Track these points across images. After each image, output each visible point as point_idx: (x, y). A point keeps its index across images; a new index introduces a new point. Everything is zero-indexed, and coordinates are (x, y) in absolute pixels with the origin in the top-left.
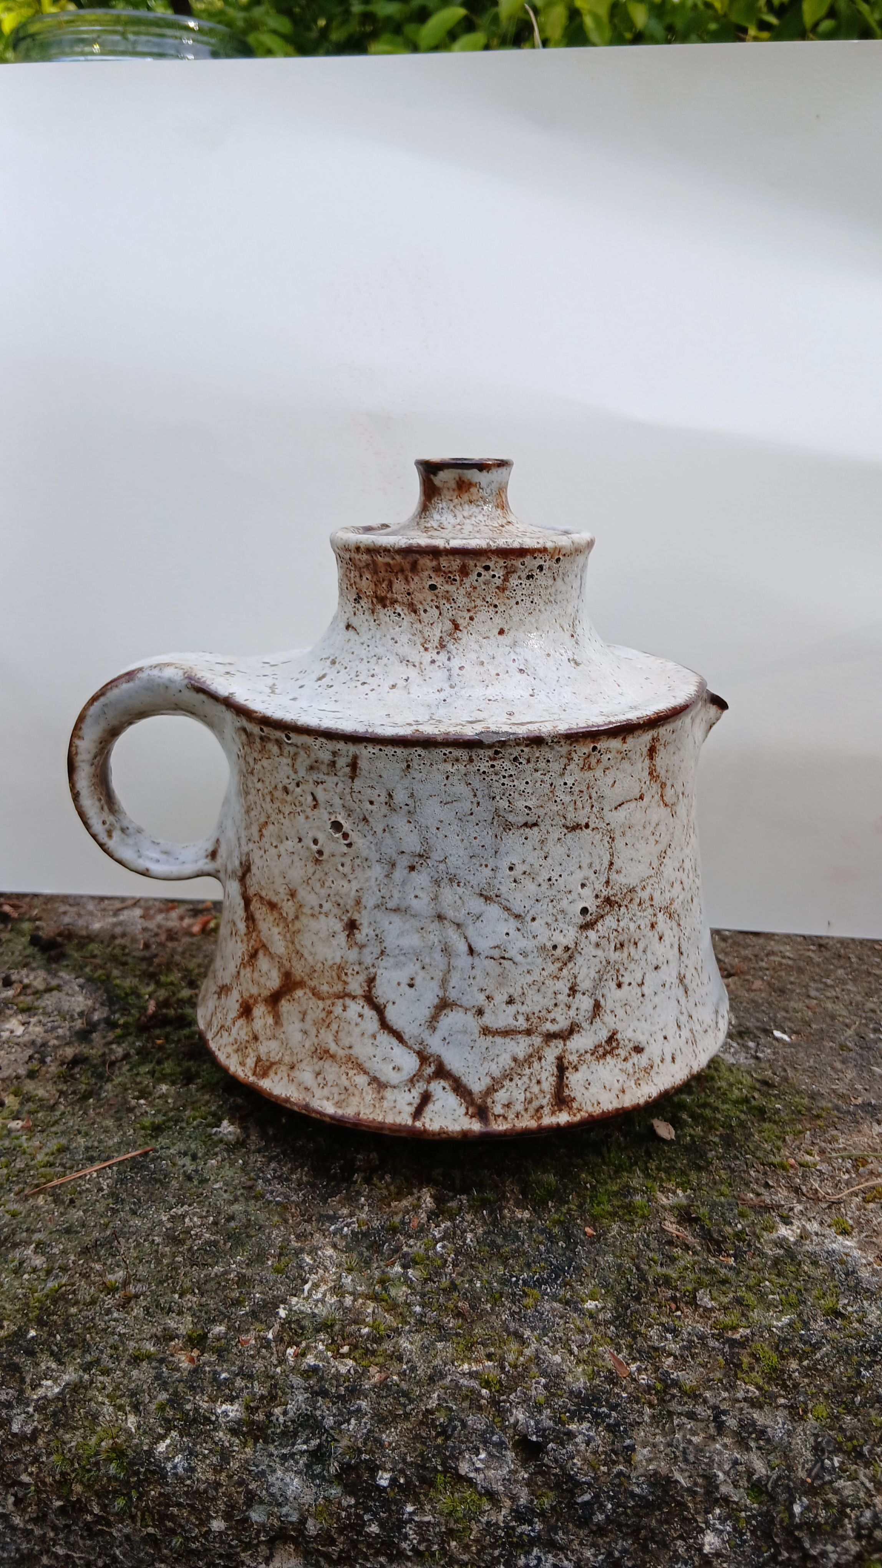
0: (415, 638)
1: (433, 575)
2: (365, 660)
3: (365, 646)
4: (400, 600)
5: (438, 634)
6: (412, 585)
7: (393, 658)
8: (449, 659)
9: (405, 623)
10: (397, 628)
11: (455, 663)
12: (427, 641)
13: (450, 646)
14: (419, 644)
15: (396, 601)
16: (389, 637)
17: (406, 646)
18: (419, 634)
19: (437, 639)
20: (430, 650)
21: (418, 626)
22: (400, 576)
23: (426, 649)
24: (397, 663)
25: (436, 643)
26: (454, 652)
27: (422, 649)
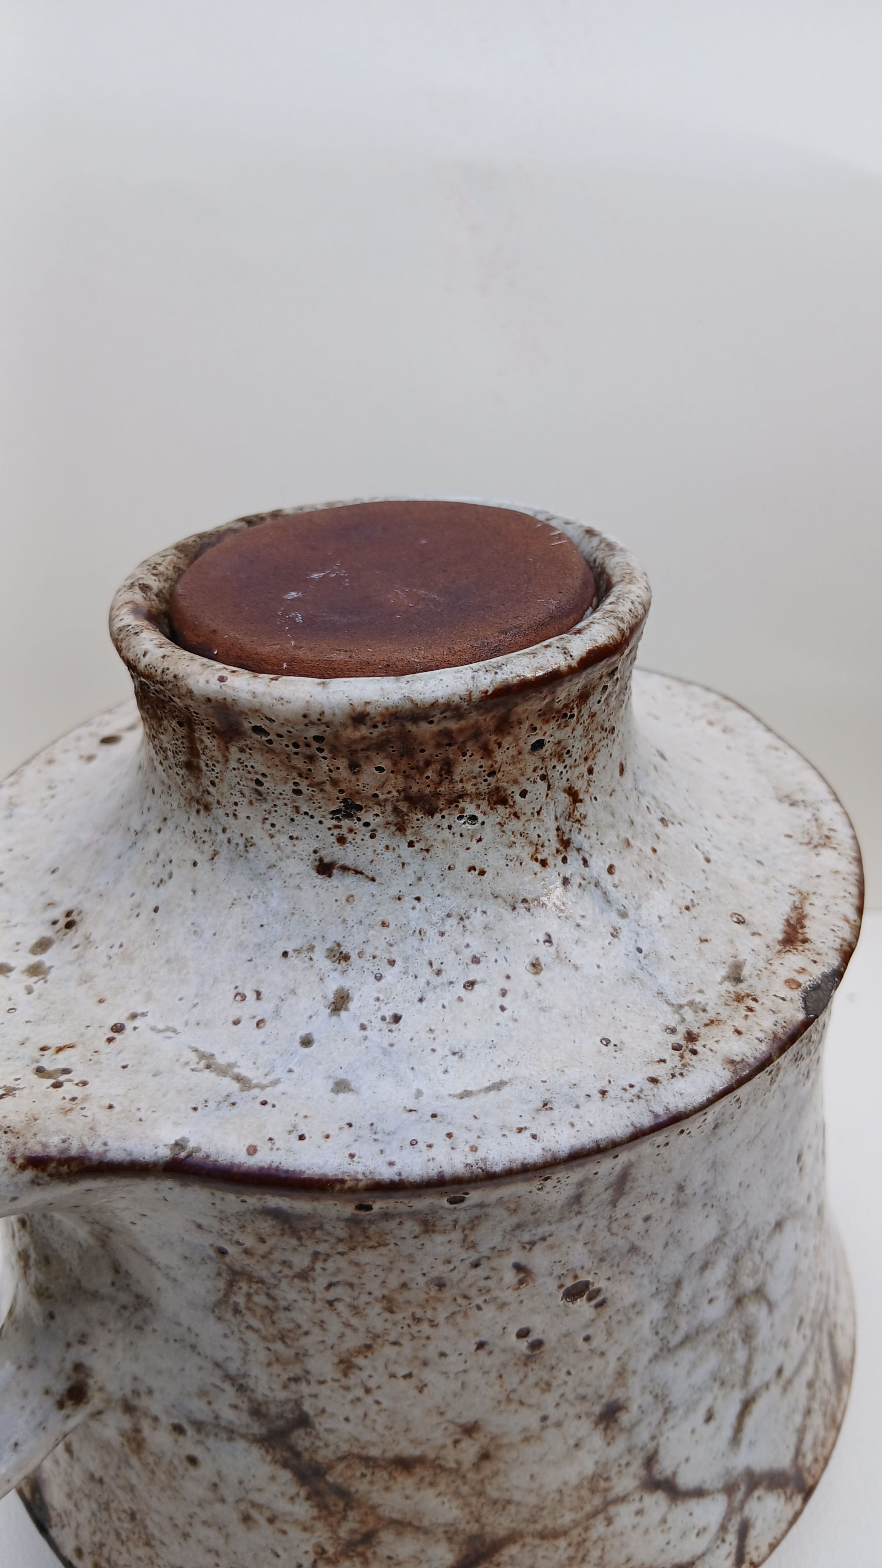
0: (516, 851)
1: (538, 724)
2: (432, 933)
3: (409, 901)
4: (469, 788)
5: (552, 825)
6: (500, 756)
7: (493, 908)
8: (585, 862)
9: (489, 833)
10: (474, 845)
11: (598, 865)
12: (538, 847)
13: (577, 839)
14: (527, 859)
15: (462, 796)
16: (461, 868)
17: (507, 872)
18: (519, 840)
19: (553, 835)
20: (550, 861)
21: (515, 825)
22: (470, 747)
23: (544, 863)
24: (507, 914)
25: (555, 844)
26: (586, 846)
27: (537, 866)
